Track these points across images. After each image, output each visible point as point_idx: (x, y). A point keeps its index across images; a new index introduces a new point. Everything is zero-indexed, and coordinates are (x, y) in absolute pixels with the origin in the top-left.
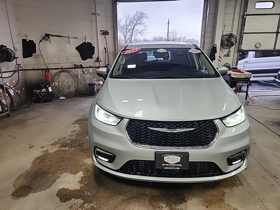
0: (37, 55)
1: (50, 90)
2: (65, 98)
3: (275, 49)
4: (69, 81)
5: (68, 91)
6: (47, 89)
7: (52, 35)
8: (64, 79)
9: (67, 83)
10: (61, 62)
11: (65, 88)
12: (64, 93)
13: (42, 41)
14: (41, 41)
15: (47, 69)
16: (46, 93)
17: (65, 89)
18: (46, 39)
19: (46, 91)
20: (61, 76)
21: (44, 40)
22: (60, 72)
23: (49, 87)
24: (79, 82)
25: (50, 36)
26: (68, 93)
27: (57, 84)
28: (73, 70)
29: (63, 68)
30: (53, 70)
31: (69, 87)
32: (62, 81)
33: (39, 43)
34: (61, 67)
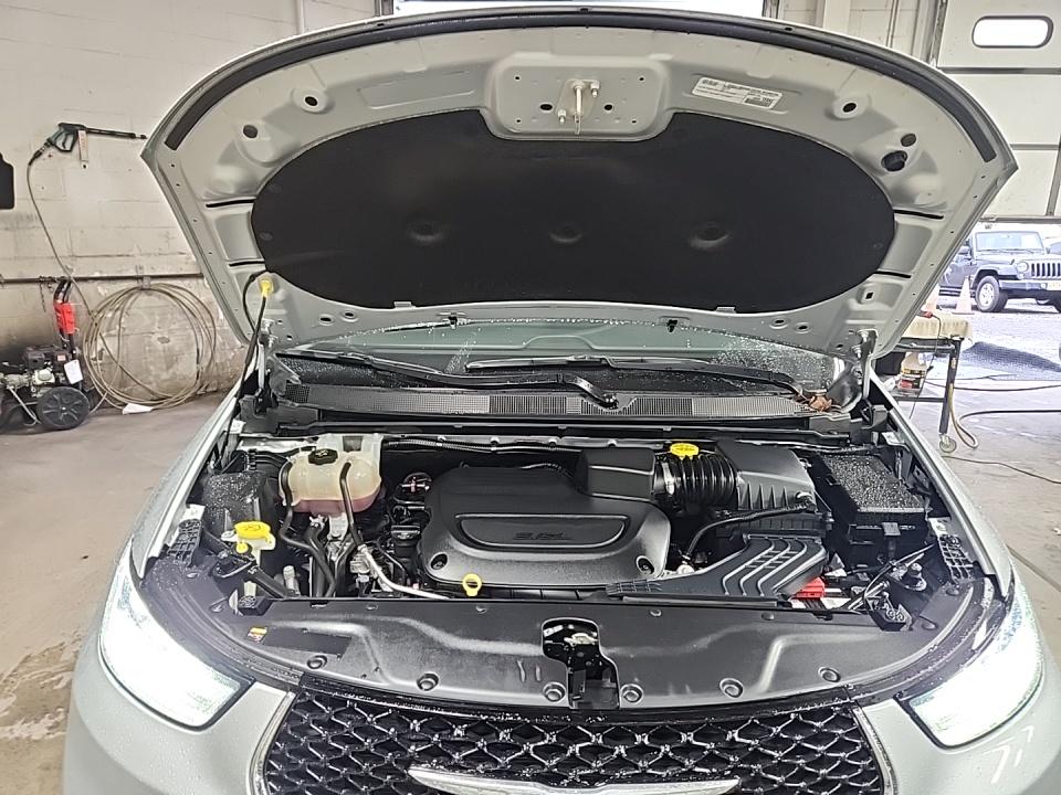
0: (19, 217)
1: (74, 373)
2: (149, 409)
3: (1052, 214)
4: (170, 331)
5: (165, 376)
6: (59, 369)
7: (89, 131)
8: (147, 321)
9: (164, 340)
10: (136, 251)
11: (151, 363)
12: (150, 383)
13: (45, 155)
14: (38, 155)
15: (63, 281)
16: (56, 389)
17: (152, 368)
18: (64, 144)
19: (53, 380)
20: (133, 311)
21: (52, 150)
22: (129, 292)
23: (67, 360)
24: (218, 337)
25: (81, 133)
26: (165, 385)
27: (112, 345)
28: (194, 282)
29: (141, 278)
30: (96, 283)
31: (171, 360)
32: (137, 331)
33: (30, 164)
34: (132, 273)
